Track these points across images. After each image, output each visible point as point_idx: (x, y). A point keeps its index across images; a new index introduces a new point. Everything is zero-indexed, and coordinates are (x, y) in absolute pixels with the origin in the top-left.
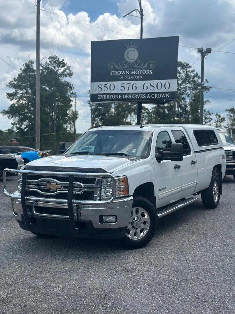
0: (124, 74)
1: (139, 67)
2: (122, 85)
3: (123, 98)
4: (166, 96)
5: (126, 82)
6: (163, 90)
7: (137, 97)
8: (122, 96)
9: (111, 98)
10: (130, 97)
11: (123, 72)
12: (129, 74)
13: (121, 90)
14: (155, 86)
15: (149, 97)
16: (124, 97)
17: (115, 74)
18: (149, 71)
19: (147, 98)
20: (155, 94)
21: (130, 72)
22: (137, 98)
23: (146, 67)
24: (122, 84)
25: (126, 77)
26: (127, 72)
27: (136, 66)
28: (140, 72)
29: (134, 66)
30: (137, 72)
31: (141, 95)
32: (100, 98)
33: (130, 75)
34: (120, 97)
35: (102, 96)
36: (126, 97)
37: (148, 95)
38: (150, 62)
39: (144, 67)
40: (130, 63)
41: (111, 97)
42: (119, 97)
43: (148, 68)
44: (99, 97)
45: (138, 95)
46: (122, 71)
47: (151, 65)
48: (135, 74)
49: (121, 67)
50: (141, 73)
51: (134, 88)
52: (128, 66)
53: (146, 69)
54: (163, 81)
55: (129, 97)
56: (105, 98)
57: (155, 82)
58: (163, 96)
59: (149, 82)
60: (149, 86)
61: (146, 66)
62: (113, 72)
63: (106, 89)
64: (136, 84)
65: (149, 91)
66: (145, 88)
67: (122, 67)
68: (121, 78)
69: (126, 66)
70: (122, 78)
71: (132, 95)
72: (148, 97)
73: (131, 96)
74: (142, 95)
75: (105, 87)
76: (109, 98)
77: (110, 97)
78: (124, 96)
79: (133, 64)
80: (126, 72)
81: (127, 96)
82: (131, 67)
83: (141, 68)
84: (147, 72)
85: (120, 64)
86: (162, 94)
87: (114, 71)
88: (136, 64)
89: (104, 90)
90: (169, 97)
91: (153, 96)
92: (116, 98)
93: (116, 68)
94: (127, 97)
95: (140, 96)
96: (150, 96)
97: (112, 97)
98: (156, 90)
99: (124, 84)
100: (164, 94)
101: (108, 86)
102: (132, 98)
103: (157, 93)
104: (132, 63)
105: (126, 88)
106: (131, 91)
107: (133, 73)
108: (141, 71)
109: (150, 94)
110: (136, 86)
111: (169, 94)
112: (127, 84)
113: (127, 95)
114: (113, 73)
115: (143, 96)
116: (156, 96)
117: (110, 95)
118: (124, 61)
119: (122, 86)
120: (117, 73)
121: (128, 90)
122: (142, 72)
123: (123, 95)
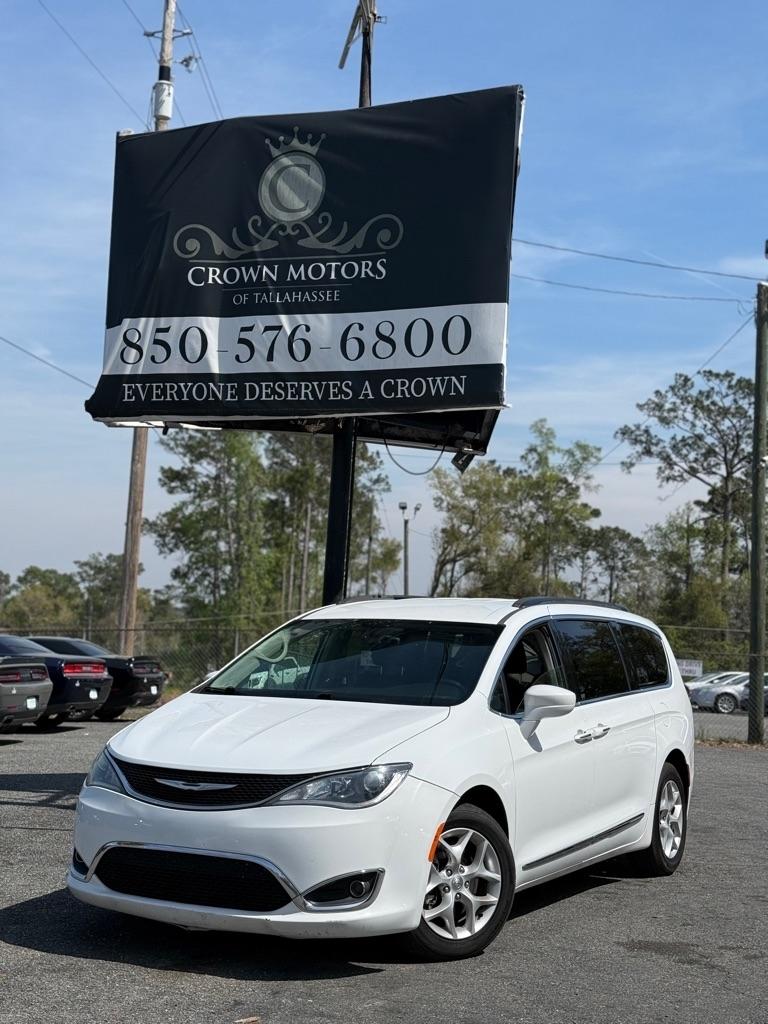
0: (255, 278)
1: (328, 246)
2: (244, 335)
3: (248, 399)
4: (448, 390)
5: (260, 321)
6: (437, 358)
7: (313, 392)
8: (241, 392)
9: (185, 399)
10: (280, 395)
11: (251, 270)
12: (275, 278)
13: (237, 358)
14: (399, 338)
15: (371, 397)
16: (252, 394)
17: (210, 281)
18: (374, 265)
19: (361, 398)
20: (399, 381)
21: (283, 272)
22: (311, 398)
23: (359, 246)
24: (243, 329)
25: (260, 297)
26: (265, 269)
27: (311, 242)
28: (329, 269)
29: (301, 243)
30: (317, 272)
31: (331, 383)
32: (129, 397)
33: (283, 285)
34: (232, 396)
35: (143, 388)
36: (263, 392)
37: (367, 383)
38: (375, 219)
39: (348, 247)
40: (282, 227)
41: (185, 393)
42: (225, 396)
43: (370, 249)
44: (127, 392)
45: (315, 384)
46: (243, 269)
47: (384, 235)
48: (303, 278)
49: (240, 249)
50: (333, 277)
51: (299, 348)
52: (275, 243)
53: (357, 255)
54: (438, 315)
55: (274, 392)
56: (158, 396)
57: (401, 317)
58: (438, 390)
59: (371, 319)
60: (370, 338)
61: (359, 240)
62: (203, 269)
63: (161, 352)
64: (308, 329)
65: (368, 363)
66: (352, 347)
67: (246, 249)
68: (238, 299)
69: (267, 244)
70: (244, 299)
71: (289, 384)
72: (367, 395)
73: (285, 389)
74: (335, 386)
75: (157, 342)
76: (176, 399)
77: (180, 393)
78: (252, 389)
79: (298, 231)
80: (261, 271)
81: (267, 387)
82: (288, 247)
83: (335, 253)
84: (364, 269)
85: (235, 230)
86: (430, 379)
87: (207, 266)
88: (314, 233)
89: (153, 358)
90: (462, 391)
91: (391, 389)
92: (211, 399)
93: (218, 252)
94: (267, 395)
95: (328, 386)
96: (376, 391)
97: (190, 394)
98: (402, 360)
99: (250, 329)
100: (438, 379)
101: (172, 339)
102: (289, 398)
103: (409, 373)
104: (296, 227)
105: (262, 350)
106: (282, 364)
107: (296, 277)
108: (334, 264)
109: (375, 377)
110: (308, 336)
111: (464, 377)
112: (267, 329)
113: (264, 384)
114: (199, 276)
115: (341, 391)
116: (404, 389)
117: (182, 385)
118: (256, 217)
119: (242, 341)
120: (221, 277)
121: (270, 357)
122: (338, 269)
123: (247, 384)
